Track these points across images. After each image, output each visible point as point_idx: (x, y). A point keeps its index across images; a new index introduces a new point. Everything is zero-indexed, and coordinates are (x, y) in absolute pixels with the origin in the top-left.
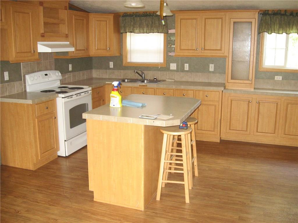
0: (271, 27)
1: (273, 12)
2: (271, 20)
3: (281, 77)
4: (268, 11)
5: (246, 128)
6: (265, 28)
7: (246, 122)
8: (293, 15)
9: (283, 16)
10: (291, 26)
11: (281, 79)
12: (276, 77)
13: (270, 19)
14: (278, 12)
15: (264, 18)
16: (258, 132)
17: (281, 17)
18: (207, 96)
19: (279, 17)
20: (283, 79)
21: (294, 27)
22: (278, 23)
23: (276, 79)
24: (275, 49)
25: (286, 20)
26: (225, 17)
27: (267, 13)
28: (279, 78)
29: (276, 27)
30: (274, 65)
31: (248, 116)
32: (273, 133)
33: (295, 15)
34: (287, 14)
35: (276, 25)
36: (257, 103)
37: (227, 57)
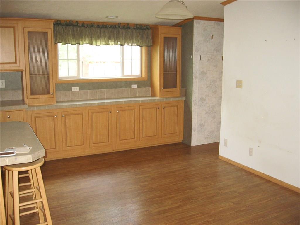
0: (64, 37)
1: (66, 22)
2: (64, 31)
3: (78, 88)
4: (60, 21)
5: (54, 145)
6: (60, 39)
7: (53, 139)
8: (84, 26)
9: (75, 27)
10: (84, 37)
11: (78, 90)
12: (73, 88)
13: (62, 30)
14: (70, 23)
15: (57, 28)
16: (67, 147)
17: (73, 28)
18: (9, 117)
19: (72, 27)
20: (79, 89)
21: (86, 38)
22: (71, 33)
23: (73, 90)
24: (68, 60)
25: (78, 31)
26: (18, 25)
27: (59, 23)
28: (75, 89)
29: (69, 37)
30: (68, 76)
31: (55, 132)
32: (82, 145)
33: (86, 26)
34: (78, 25)
35: (69, 36)
36: (64, 117)
37: (24, 70)
